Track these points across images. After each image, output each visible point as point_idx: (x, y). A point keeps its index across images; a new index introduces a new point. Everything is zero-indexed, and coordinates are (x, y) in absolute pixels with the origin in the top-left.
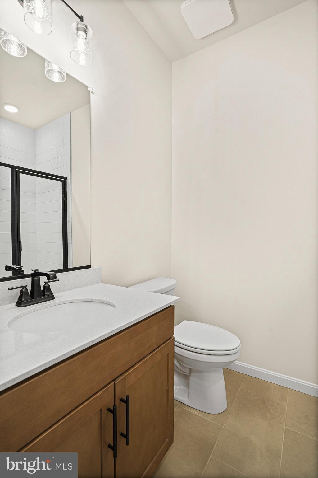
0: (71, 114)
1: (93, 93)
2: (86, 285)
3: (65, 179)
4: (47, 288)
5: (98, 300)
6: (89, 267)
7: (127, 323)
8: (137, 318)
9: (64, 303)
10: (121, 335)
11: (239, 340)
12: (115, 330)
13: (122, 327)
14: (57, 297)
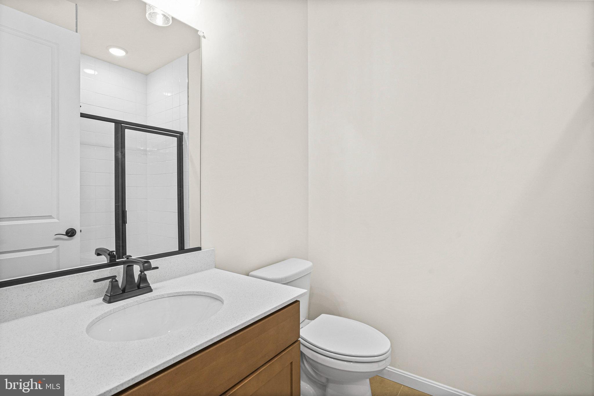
0: (188, 56)
1: (205, 37)
2: (195, 272)
3: (182, 134)
4: (143, 278)
5: (205, 293)
6: (199, 249)
7: (231, 328)
8: (245, 321)
9: (162, 297)
10: (224, 343)
11: (390, 342)
12: (214, 338)
13: (224, 333)
14: (156, 289)
